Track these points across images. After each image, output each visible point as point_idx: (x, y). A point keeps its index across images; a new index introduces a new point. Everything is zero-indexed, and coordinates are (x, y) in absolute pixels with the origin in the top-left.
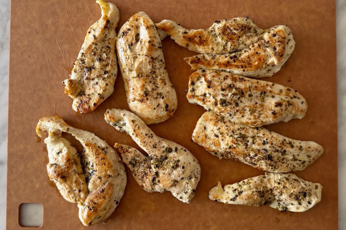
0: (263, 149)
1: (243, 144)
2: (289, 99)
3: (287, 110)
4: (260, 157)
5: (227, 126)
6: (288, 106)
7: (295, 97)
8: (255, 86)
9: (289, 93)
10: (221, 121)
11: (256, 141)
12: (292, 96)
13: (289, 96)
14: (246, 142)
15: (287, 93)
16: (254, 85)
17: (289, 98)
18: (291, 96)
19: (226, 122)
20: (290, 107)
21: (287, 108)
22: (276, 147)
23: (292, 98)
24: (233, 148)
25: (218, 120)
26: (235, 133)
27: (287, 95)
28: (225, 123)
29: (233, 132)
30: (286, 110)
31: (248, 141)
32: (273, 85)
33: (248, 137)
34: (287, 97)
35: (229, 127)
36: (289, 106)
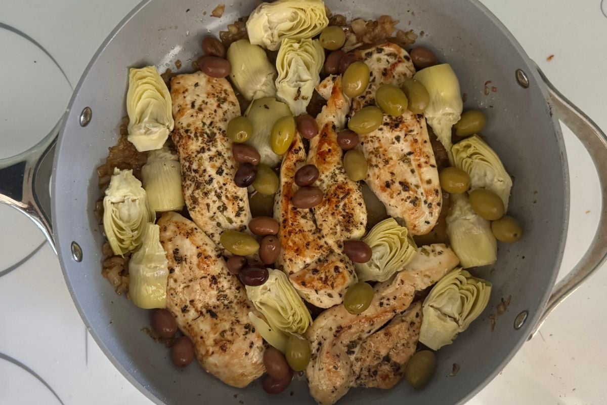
0: (210, 176)
1: (202, 145)
2: (423, 199)
3: (404, 201)
4: (197, 178)
5: (215, 111)
6: (410, 200)
7: (430, 206)
8: (416, 139)
9: (431, 195)
10: (218, 100)
11: (216, 161)
12: (429, 202)
13: (427, 196)
14: (206, 148)
15: (430, 191)
16: (417, 137)
17: (425, 198)
18: (427, 199)
19: (221, 108)
20: (410, 204)
21: (406, 201)
22: (224, 192)
23: (425, 202)
24: (188, 135)
25: (217, 96)
26: (211, 128)
27: (428, 193)
28: (219, 106)
29: (211, 123)
30: (402, 200)
31: (209, 150)
32: (433, 166)
33: (216, 147)
34: (424, 194)
35: (216, 115)
36: (411, 202)
